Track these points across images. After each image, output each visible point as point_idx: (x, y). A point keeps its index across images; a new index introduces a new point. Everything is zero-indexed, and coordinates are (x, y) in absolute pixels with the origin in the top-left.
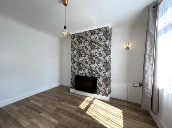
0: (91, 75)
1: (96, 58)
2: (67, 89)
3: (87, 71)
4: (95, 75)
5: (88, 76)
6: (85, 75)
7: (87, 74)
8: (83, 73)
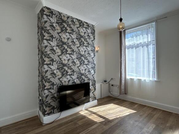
0: (81, 81)
1: (85, 58)
2: (35, 122)
3: (75, 77)
4: (84, 80)
5: (77, 83)
6: (73, 83)
7: (75, 81)
8: (69, 81)
